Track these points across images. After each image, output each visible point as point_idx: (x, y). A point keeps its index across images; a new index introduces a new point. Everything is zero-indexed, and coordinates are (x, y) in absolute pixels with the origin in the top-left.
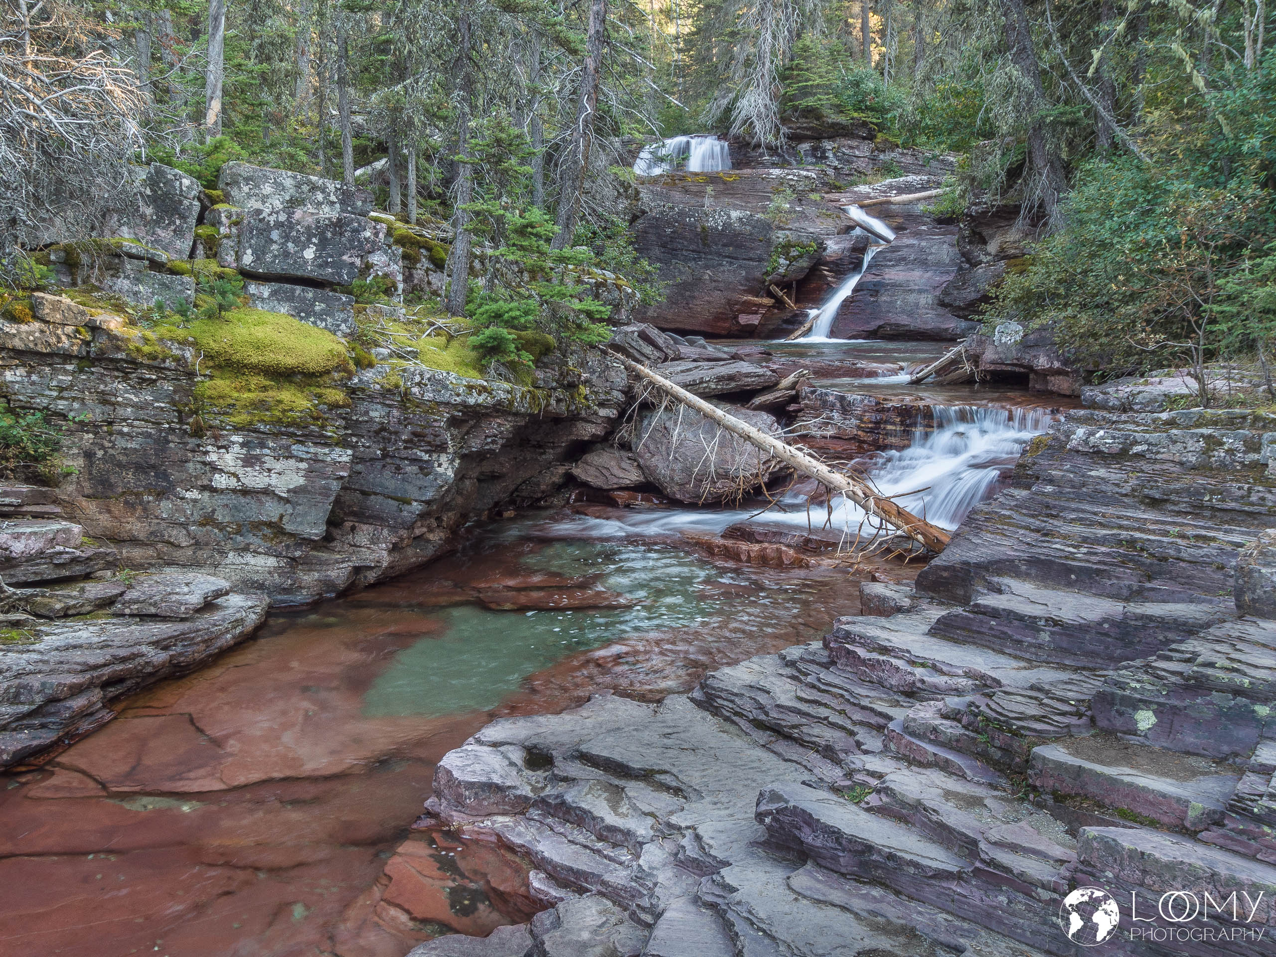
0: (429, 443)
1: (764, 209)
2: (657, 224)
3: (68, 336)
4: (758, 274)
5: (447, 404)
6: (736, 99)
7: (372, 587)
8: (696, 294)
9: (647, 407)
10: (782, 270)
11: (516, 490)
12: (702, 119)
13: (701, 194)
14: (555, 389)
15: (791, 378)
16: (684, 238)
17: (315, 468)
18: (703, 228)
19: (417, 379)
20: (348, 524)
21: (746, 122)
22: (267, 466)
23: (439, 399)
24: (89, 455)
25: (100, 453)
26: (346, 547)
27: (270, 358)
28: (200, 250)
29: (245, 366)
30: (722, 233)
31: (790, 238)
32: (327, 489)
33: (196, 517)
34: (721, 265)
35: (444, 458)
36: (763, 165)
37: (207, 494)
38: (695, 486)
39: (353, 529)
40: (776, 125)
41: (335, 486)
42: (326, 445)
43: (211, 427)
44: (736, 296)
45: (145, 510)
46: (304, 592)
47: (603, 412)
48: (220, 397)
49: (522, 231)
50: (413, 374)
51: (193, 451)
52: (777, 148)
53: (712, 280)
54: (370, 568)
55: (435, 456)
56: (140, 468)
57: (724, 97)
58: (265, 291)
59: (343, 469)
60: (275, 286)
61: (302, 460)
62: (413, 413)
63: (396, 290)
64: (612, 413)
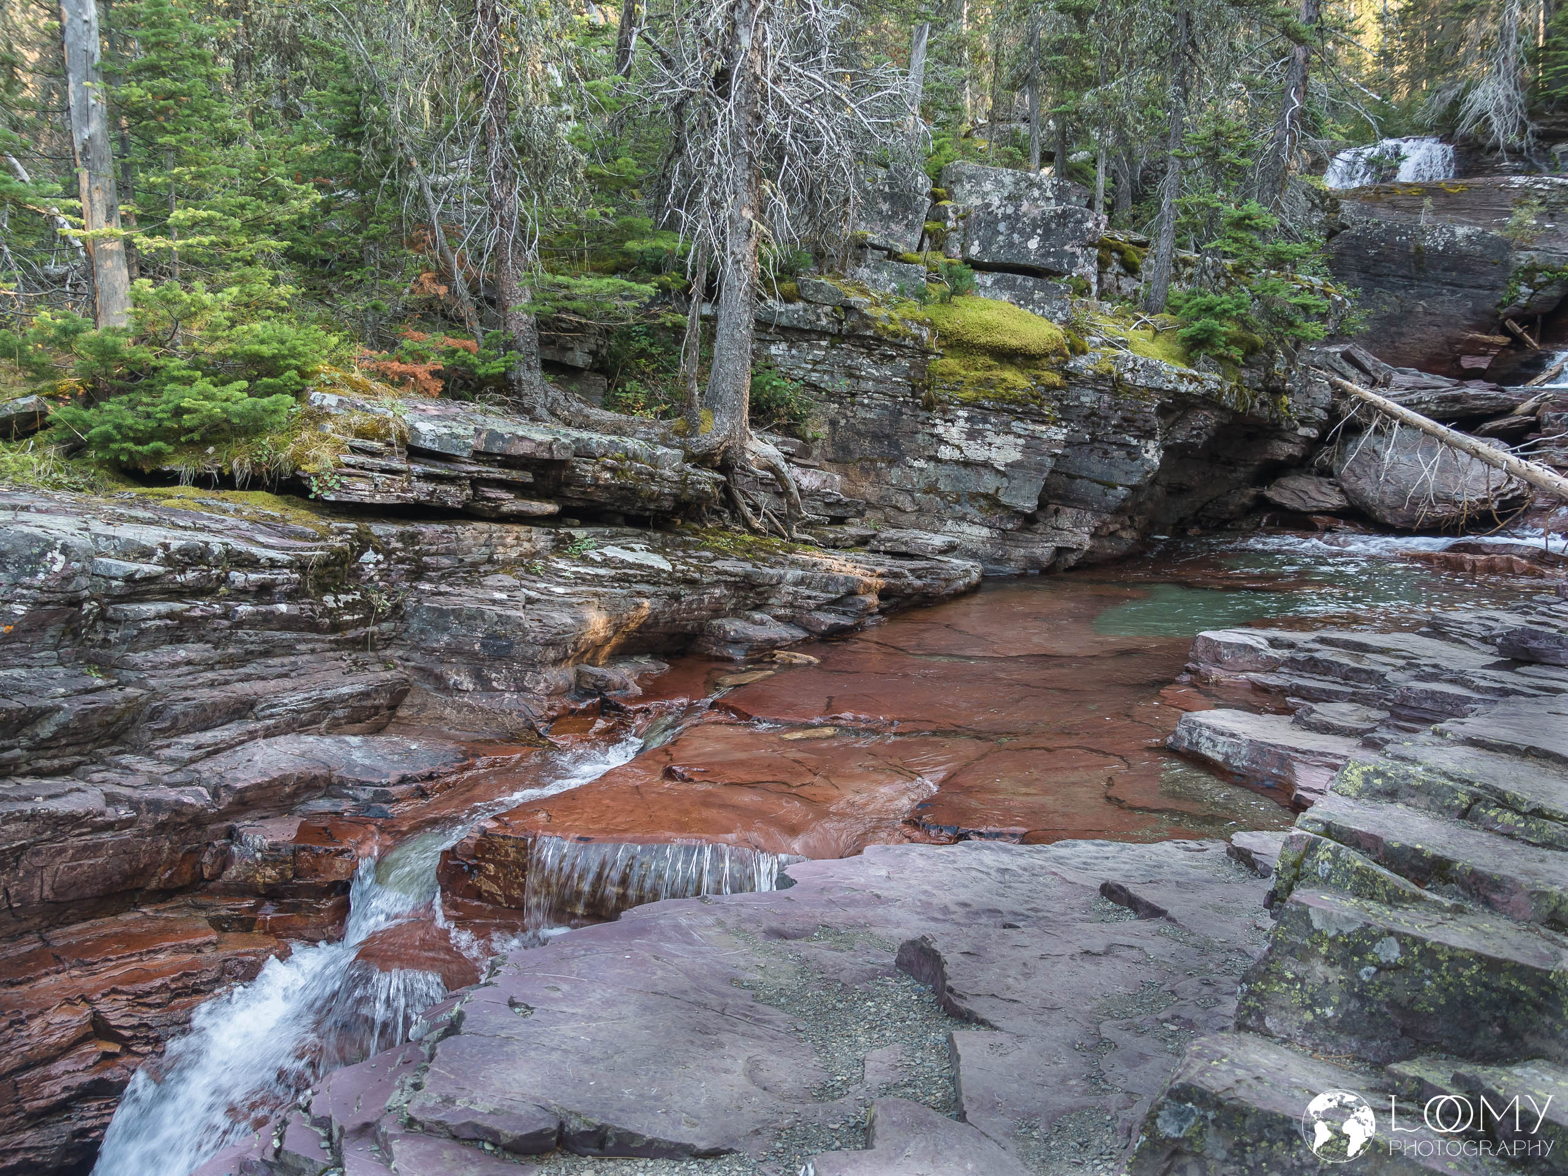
0: (1138, 429)
1: (1501, 225)
2: (1358, 244)
3: (826, 314)
4: (1489, 306)
5: (1159, 390)
6: (1467, 90)
7: (1071, 569)
8: (1405, 330)
9: (1354, 429)
10: (1523, 301)
11: (1202, 508)
12: (1417, 117)
13: (1415, 209)
14: (1259, 390)
15: (1531, 403)
16: (1392, 261)
17: (1032, 443)
18: (1418, 249)
19: (1130, 365)
20: (1052, 507)
21: (1478, 118)
22: (988, 440)
23: (1151, 385)
24: (833, 423)
25: (843, 422)
26: (1049, 529)
27: (998, 339)
28: (927, 243)
29: (974, 346)
30: (1442, 255)
31: (1536, 260)
32: (1042, 464)
33: (922, 485)
34: (1440, 294)
35: (1151, 445)
36: (1502, 172)
37: (932, 464)
38: (1410, 509)
39: (1057, 512)
40: (1522, 122)
41: (1049, 462)
42: (1043, 423)
43: (941, 401)
44: (1457, 333)
45: (877, 475)
46: (1012, 564)
47: (1303, 431)
48: (951, 374)
49: (1239, 223)
50: (1127, 360)
51: (923, 423)
52: (1522, 150)
53: (1426, 313)
54: (1071, 550)
55: (1143, 442)
56: (876, 437)
57: (1450, 88)
58: (989, 279)
59: (1058, 446)
60: (998, 275)
61: (1020, 436)
62: (1124, 398)
63: (1090, 292)
64: (1313, 433)
